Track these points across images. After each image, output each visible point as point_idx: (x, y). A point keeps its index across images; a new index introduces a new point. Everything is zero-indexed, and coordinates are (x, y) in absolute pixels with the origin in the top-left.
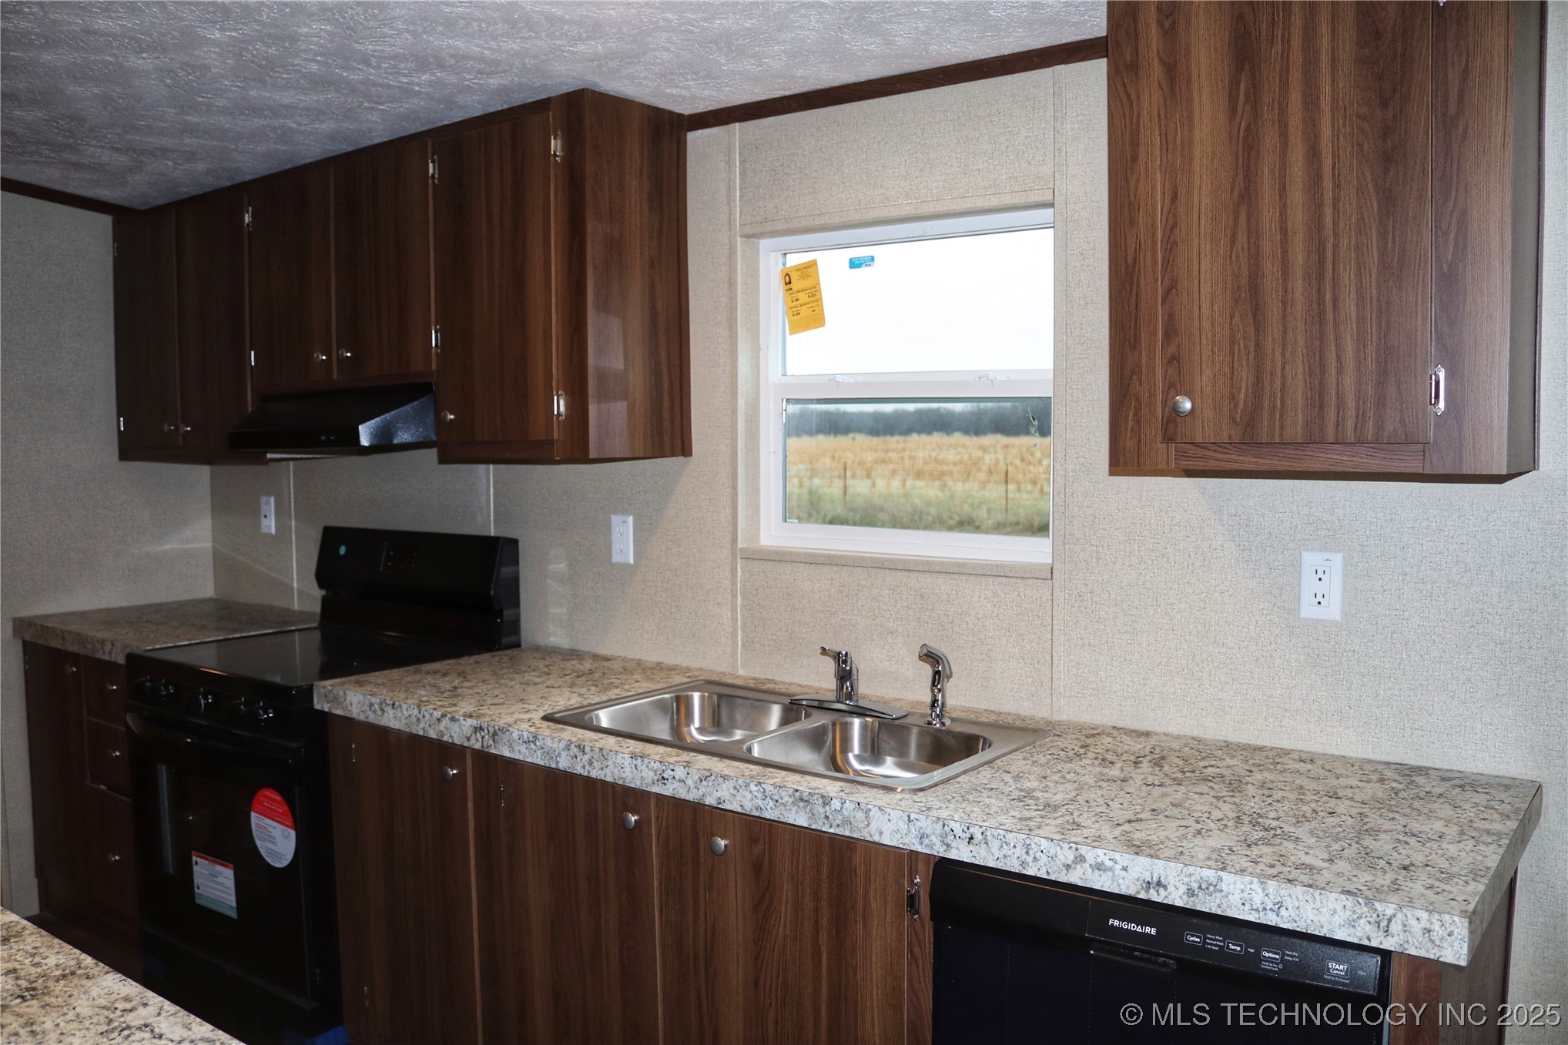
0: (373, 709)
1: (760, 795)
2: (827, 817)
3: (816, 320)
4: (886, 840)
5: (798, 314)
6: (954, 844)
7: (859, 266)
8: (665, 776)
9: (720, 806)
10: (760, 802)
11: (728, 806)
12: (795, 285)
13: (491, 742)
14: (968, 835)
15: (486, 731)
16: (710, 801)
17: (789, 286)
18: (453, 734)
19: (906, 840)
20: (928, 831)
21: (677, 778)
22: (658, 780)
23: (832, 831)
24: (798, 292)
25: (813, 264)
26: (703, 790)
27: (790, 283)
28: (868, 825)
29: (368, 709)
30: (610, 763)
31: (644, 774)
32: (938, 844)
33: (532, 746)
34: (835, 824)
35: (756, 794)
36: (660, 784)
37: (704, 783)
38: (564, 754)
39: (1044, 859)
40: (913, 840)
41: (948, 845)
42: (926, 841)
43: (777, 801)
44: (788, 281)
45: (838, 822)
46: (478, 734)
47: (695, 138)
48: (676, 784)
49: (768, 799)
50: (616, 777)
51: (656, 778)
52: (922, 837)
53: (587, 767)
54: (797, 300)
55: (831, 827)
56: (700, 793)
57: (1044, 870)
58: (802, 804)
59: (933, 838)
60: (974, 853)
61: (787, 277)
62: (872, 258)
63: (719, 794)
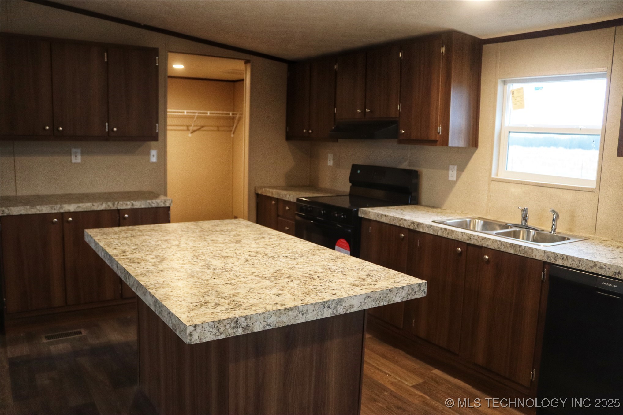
0: (378, 216)
1: (500, 244)
2: (520, 251)
3: (522, 106)
4: (537, 258)
5: (516, 104)
6: (558, 260)
7: (538, 89)
8: (471, 238)
9: (487, 247)
10: (500, 246)
11: (490, 247)
12: (515, 95)
13: (417, 227)
14: (562, 257)
15: (415, 224)
16: (484, 245)
17: (513, 95)
18: (404, 224)
19: (543, 258)
20: (550, 256)
21: (475, 239)
22: (469, 239)
23: (521, 255)
24: (516, 97)
25: (522, 89)
26: (482, 242)
27: (514, 94)
28: (532, 254)
29: (377, 217)
30: (454, 234)
31: (465, 237)
32: (553, 259)
33: (430, 228)
34: (522, 253)
35: (499, 244)
36: (469, 240)
37: (483, 240)
38: (440, 231)
39: (584, 265)
40: (546, 258)
41: (556, 260)
42: (549, 259)
43: (505, 246)
44: (513, 93)
45: (523, 252)
46: (413, 225)
47: (486, 47)
48: (474, 240)
49: (502, 245)
50: (456, 238)
51: (468, 238)
52: (548, 257)
53: (447, 235)
54: (516, 100)
55: (521, 254)
56: (482, 243)
57: (584, 268)
58: (512, 247)
59: (552, 258)
60: (563, 263)
61: (513, 92)
62: (542, 87)
63: (487, 244)
